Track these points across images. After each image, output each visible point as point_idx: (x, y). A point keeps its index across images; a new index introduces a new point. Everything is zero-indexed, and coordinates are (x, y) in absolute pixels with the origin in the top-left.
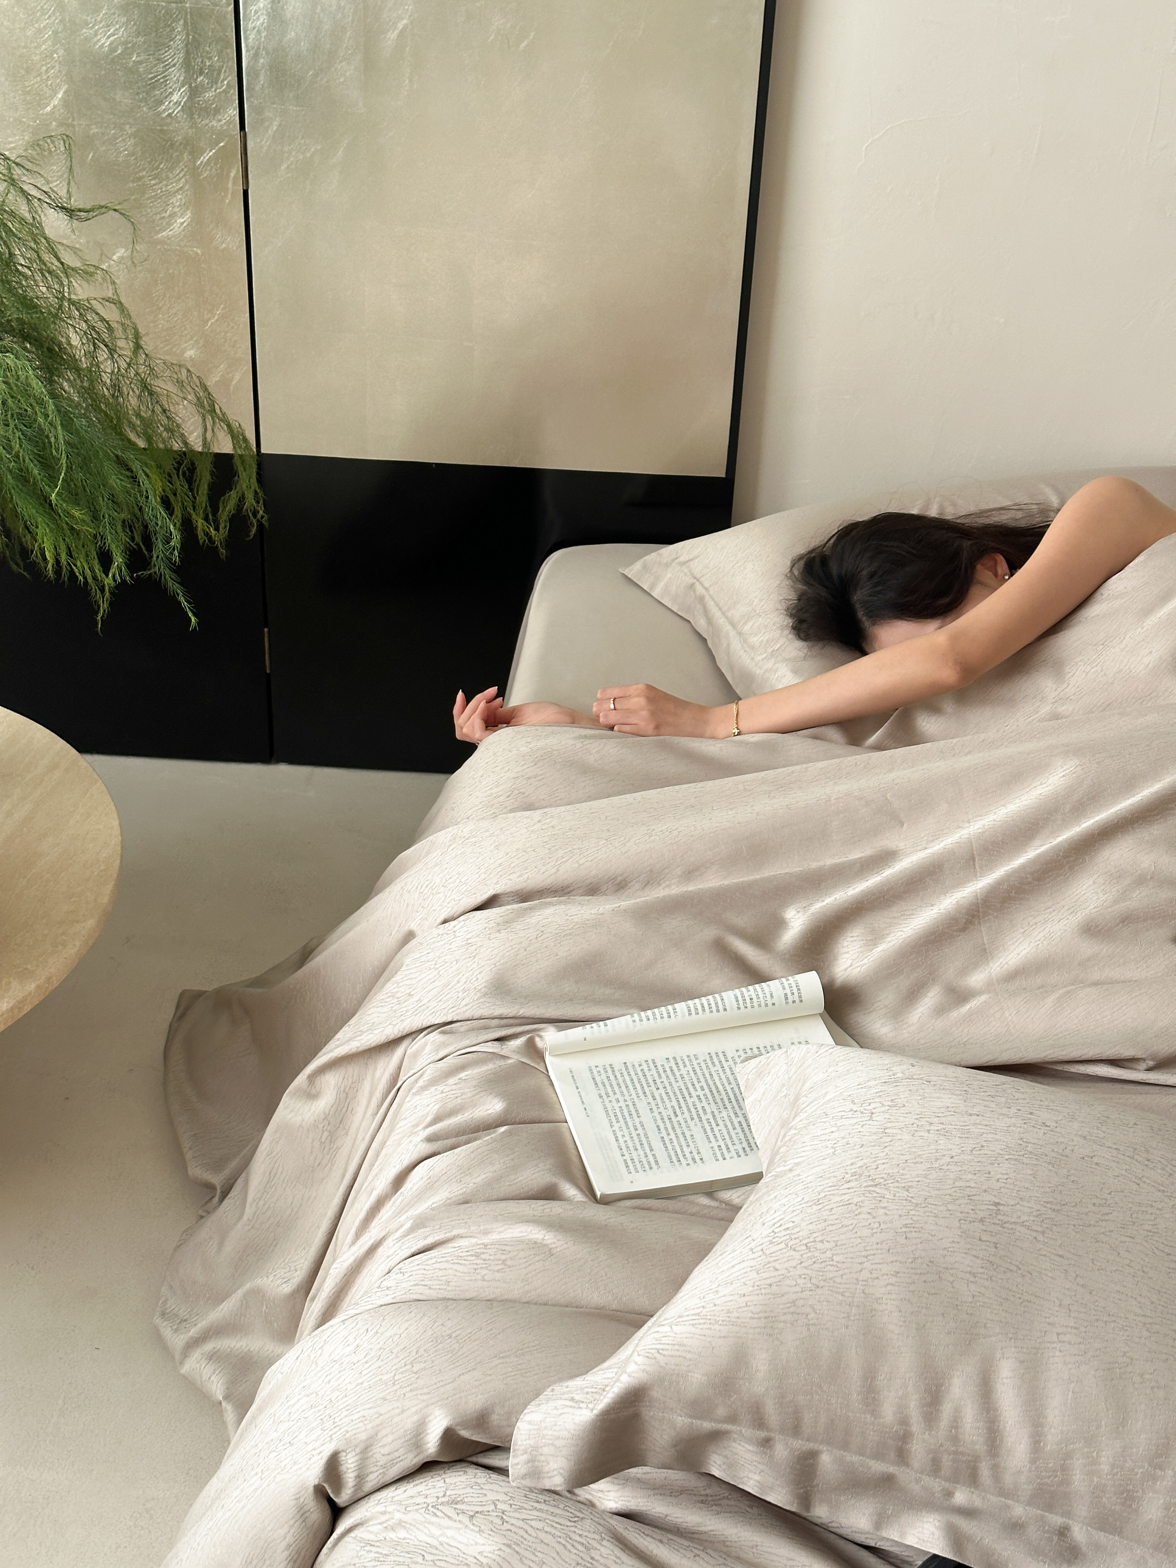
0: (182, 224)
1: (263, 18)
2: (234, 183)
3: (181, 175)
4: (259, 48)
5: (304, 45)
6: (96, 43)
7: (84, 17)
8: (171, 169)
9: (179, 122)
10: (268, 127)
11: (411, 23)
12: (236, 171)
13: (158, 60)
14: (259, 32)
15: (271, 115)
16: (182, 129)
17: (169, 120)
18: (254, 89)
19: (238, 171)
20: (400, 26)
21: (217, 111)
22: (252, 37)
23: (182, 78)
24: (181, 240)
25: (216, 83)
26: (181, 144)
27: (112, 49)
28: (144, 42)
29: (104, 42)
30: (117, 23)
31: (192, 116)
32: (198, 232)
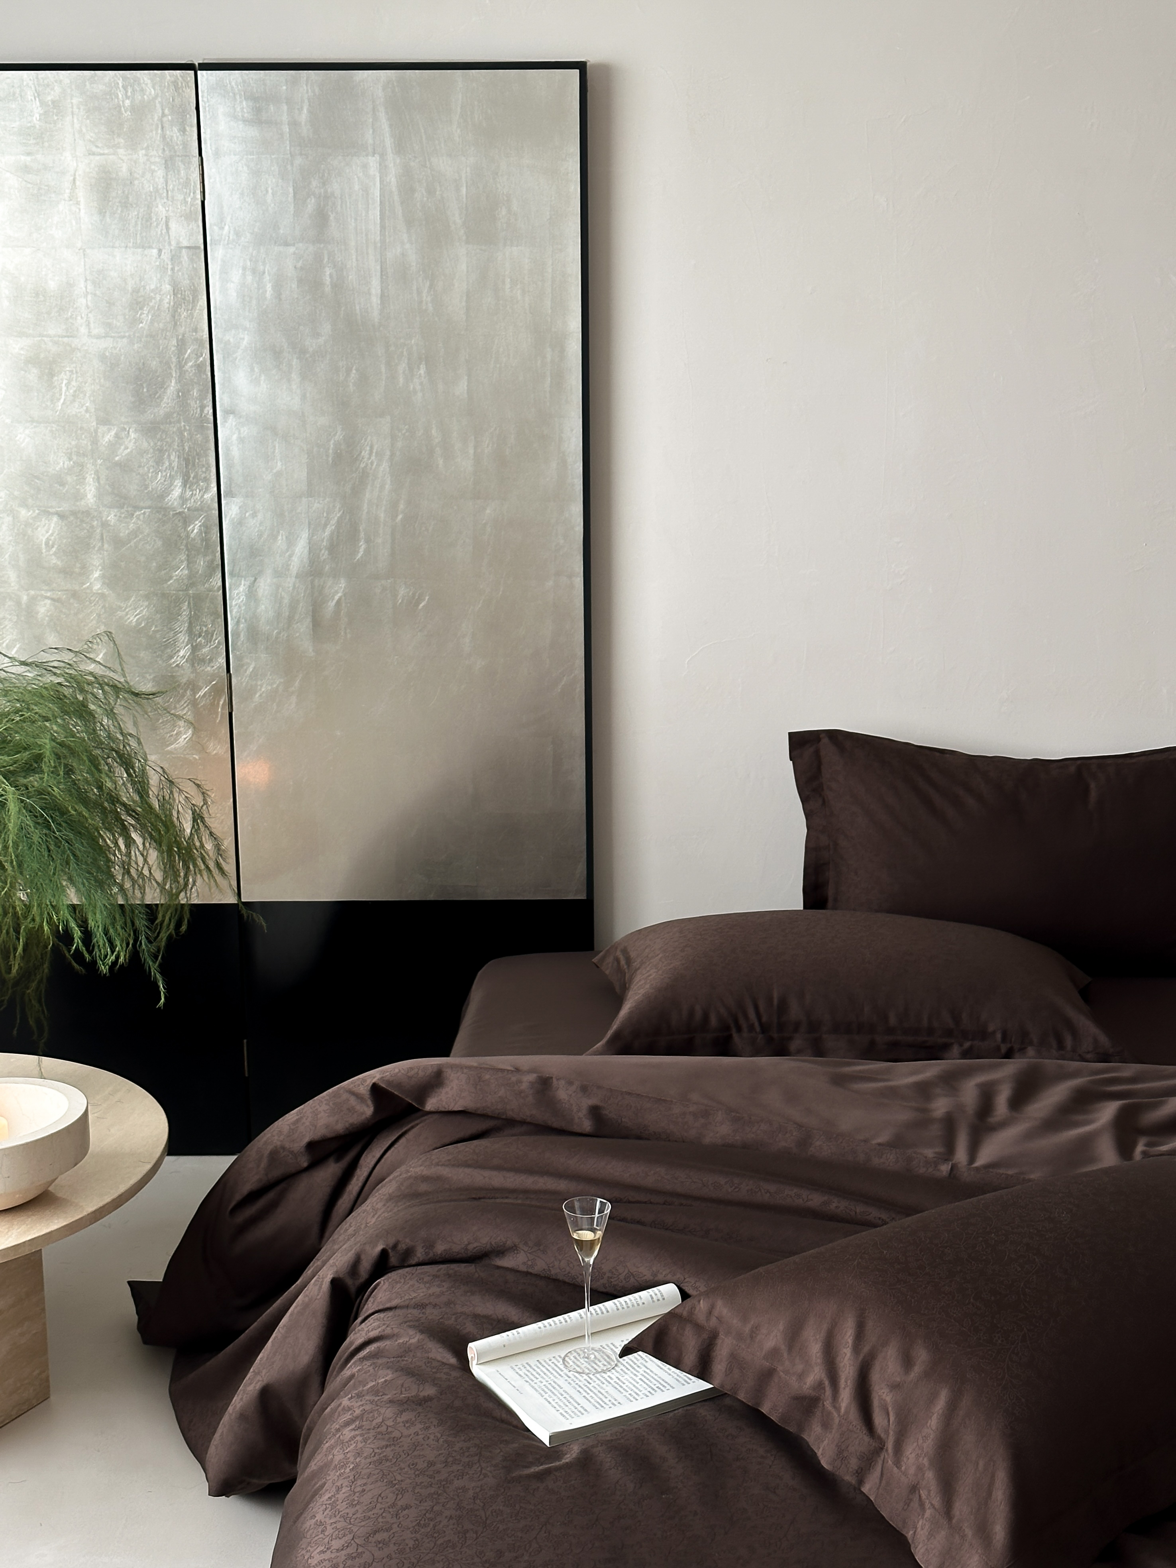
0: (185, 739)
1: (243, 598)
2: (222, 709)
3: (185, 705)
4: (239, 618)
5: (271, 614)
6: (126, 621)
7: (119, 604)
8: (179, 701)
9: (184, 670)
10: (246, 670)
11: (345, 595)
12: (223, 700)
13: (170, 629)
14: (240, 607)
15: (248, 661)
16: (186, 674)
17: (177, 669)
18: (236, 644)
19: (225, 700)
20: (337, 598)
21: (211, 660)
22: (235, 610)
23: (186, 640)
24: (185, 750)
25: (210, 642)
26: (185, 684)
27: (138, 623)
28: (161, 618)
29: (133, 619)
30: (142, 606)
31: (193, 665)
32: (196, 744)
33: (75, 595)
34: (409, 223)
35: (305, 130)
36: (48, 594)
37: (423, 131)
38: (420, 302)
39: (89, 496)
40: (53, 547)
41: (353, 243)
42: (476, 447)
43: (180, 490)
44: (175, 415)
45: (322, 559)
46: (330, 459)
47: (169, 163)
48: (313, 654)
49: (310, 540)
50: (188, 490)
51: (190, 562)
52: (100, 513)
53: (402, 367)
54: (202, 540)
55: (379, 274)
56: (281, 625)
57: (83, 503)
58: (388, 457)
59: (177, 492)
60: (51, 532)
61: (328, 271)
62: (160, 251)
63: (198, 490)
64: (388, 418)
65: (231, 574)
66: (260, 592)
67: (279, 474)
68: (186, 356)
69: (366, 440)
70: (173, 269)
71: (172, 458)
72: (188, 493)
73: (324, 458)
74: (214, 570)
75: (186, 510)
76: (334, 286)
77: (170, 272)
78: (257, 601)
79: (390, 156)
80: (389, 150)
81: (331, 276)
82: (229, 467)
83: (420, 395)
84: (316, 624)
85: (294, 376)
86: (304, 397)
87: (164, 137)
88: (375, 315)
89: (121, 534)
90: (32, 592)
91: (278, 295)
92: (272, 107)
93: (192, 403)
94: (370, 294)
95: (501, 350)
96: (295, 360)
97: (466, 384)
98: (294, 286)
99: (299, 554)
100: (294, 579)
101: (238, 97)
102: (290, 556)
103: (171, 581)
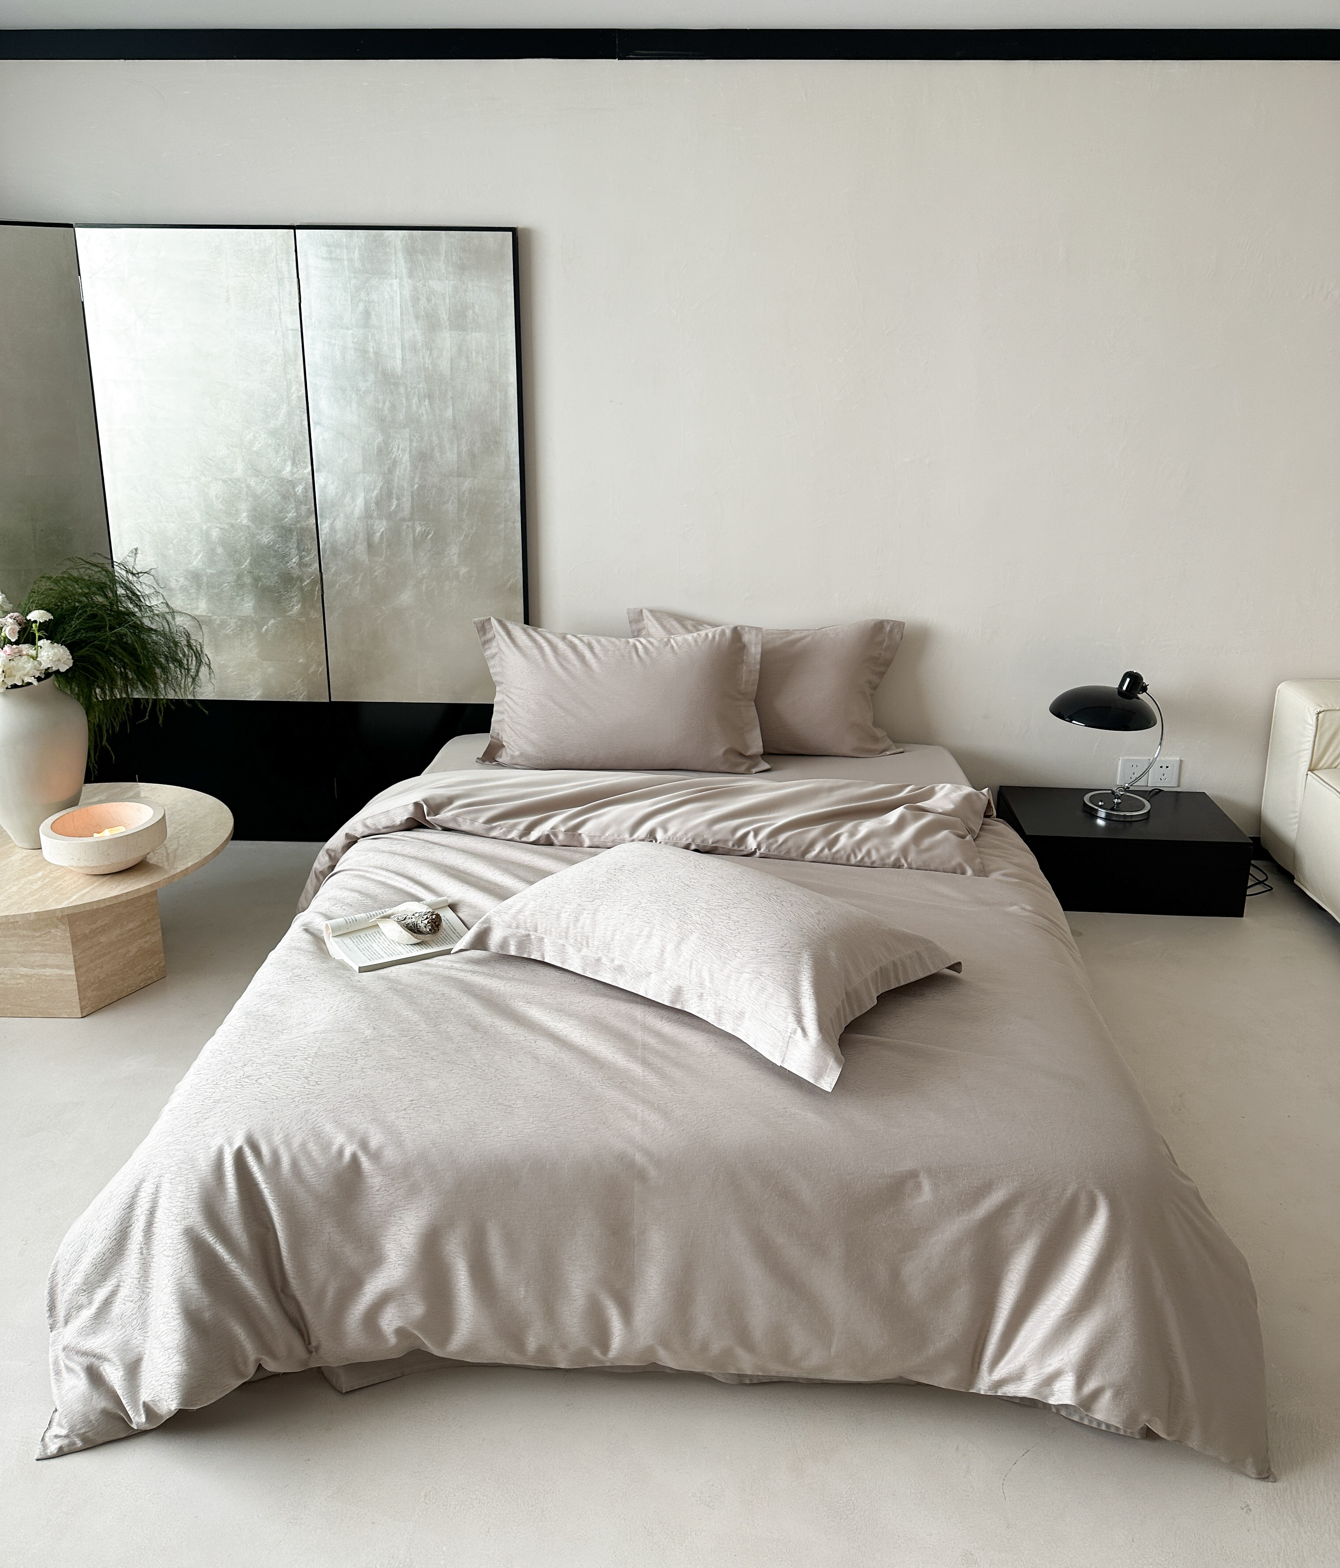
0: (297, 609)
2: (318, 592)
3: (296, 590)
4: (326, 541)
5: (344, 539)
6: (262, 541)
7: (257, 531)
8: (292, 588)
9: (295, 570)
10: (330, 571)
11: (385, 530)
12: (318, 587)
13: (287, 546)
14: (326, 535)
15: (331, 566)
16: (296, 572)
17: (291, 569)
18: (324, 556)
20: (381, 531)
21: (310, 565)
23: (296, 553)
24: (297, 615)
25: (310, 555)
26: (296, 578)
27: (269, 543)
28: (281, 540)
29: (265, 541)
30: (270, 533)
31: (300, 568)
32: (303, 612)
33: (232, 526)
34: (417, 317)
35: (358, 264)
36: (218, 525)
37: (423, 265)
38: (424, 363)
39: (239, 470)
40: (219, 498)
41: (385, 329)
42: (458, 447)
43: (290, 468)
44: (286, 425)
45: (372, 509)
46: (375, 453)
47: (280, 281)
48: (368, 563)
49: (365, 498)
50: (295, 468)
51: (297, 509)
52: (246, 480)
53: (415, 400)
54: (304, 497)
55: (400, 347)
56: (350, 546)
57: (235, 473)
58: (408, 452)
59: (288, 469)
60: (218, 490)
61: (371, 344)
62: (276, 331)
63: (300, 468)
64: (408, 430)
65: (321, 516)
66: (337, 527)
67: (346, 460)
68: (292, 391)
69: (395, 441)
70: (283, 342)
71: (285, 449)
72: (295, 470)
73: (372, 451)
74: (311, 513)
75: (294, 479)
76: (376, 353)
77: (282, 344)
78: (335, 531)
79: (405, 279)
80: (404, 276)
81: (373, 347)
82: (318, 455)
83: (425, 416)
84: (370, 545)
85: (354, 405)
86: (359, 416)
87: (277, 266)
88: (399, 370)
89: (258, 492)
90: (209, 524)
91: (344, 358)
92: (338, 251)
93: (296, 418)
94: (396, 358)
95: (471, 392)
96: (354, 396)
97: (452, 410)
98: (353, 352)
99: (359, 506)
100: (356, 520)
101: (318, 244)
102: (355, 506)
103: (287, 520)
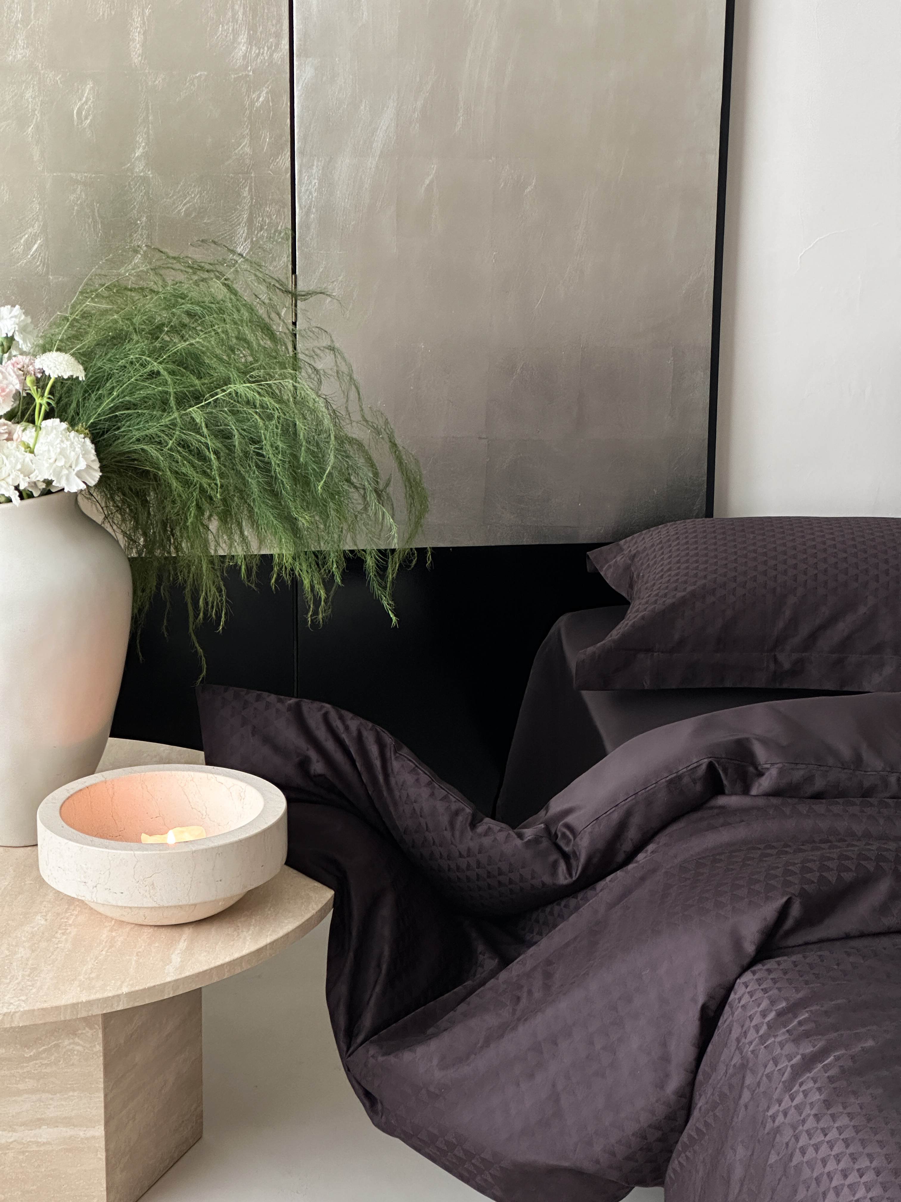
1: (315, 182)
5: (349, 202)
6: (174, 210)
7: (166, 188)
10: (314, 272)
11: (437, 176)
13: (225, 220)
14: (311, 193)
15: (318, 259)
18: (305, 240)
20: (427, 182)
21: (273, 260)
22: (305, 198)
23: (244, 235)
25: (274, 237)
27: (188, 214)
28: (214, 207)
29: (180, 209)
30: (192, 192)
33: (112, 177)
39: (135, 54)
40: (86, 118)
43: (244, 48)
45: (412, 134)
48: (396, 252)
49: (399, 110)
50: (258, 49)
51: (253, 137)
52: (148, 75)
54: (269, 111)
56: (360, 215)
57: (127, 62)
59: (240, 50)
60: (84, 99)
63: (266, 48)
65: (302, 153)
66: (335, 176)
67: (364, 29)
71: (237, 7)
72: (254, 52)
73: (420, 8)
74: (282, 148)
75: (251, 73)
78: (333, 186)
84: (401, 214)
89: (170, 103)
99: (384, 128)
100: (377, 159)
102: (375, 131)
103: (230, 161)
